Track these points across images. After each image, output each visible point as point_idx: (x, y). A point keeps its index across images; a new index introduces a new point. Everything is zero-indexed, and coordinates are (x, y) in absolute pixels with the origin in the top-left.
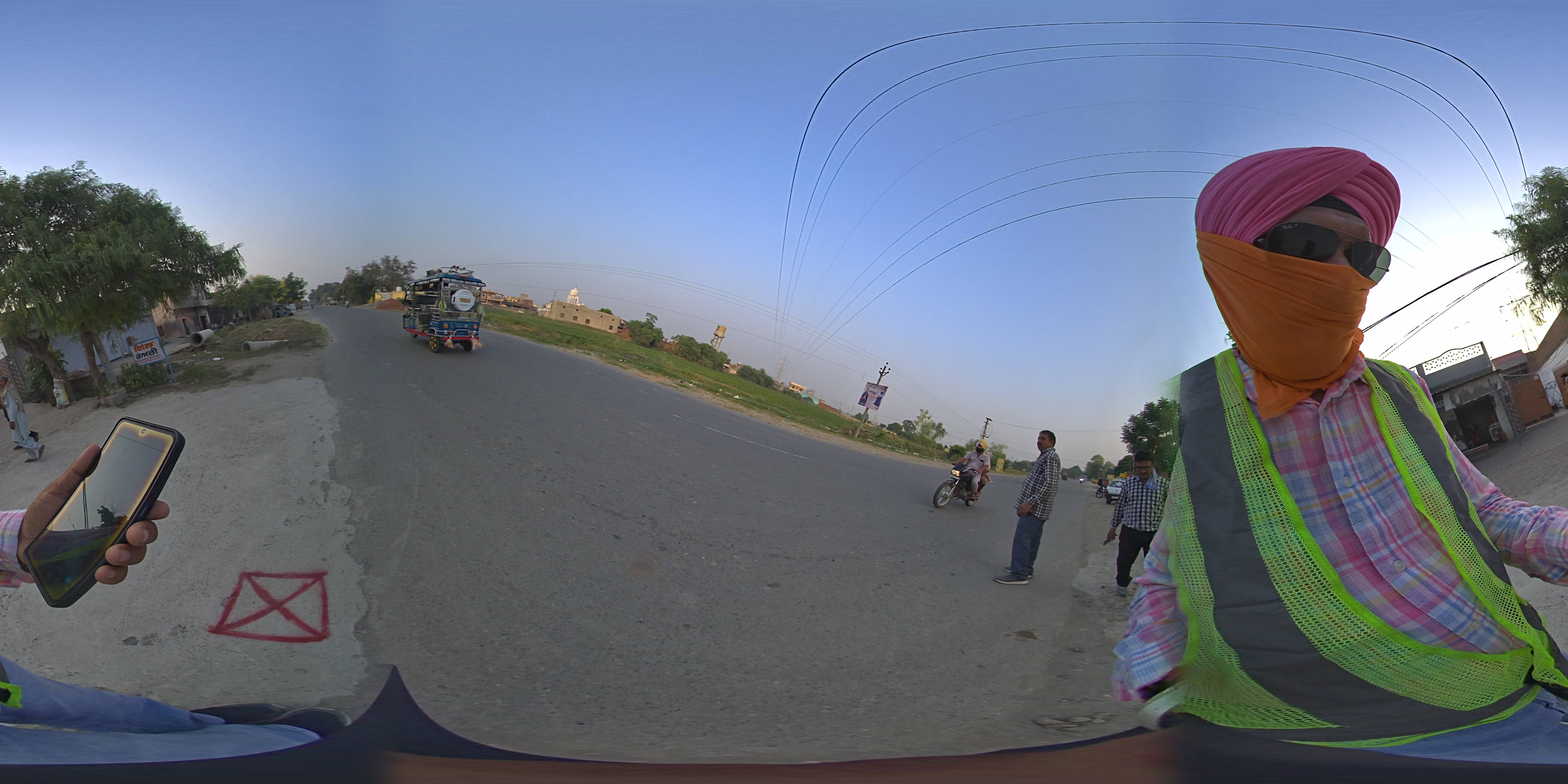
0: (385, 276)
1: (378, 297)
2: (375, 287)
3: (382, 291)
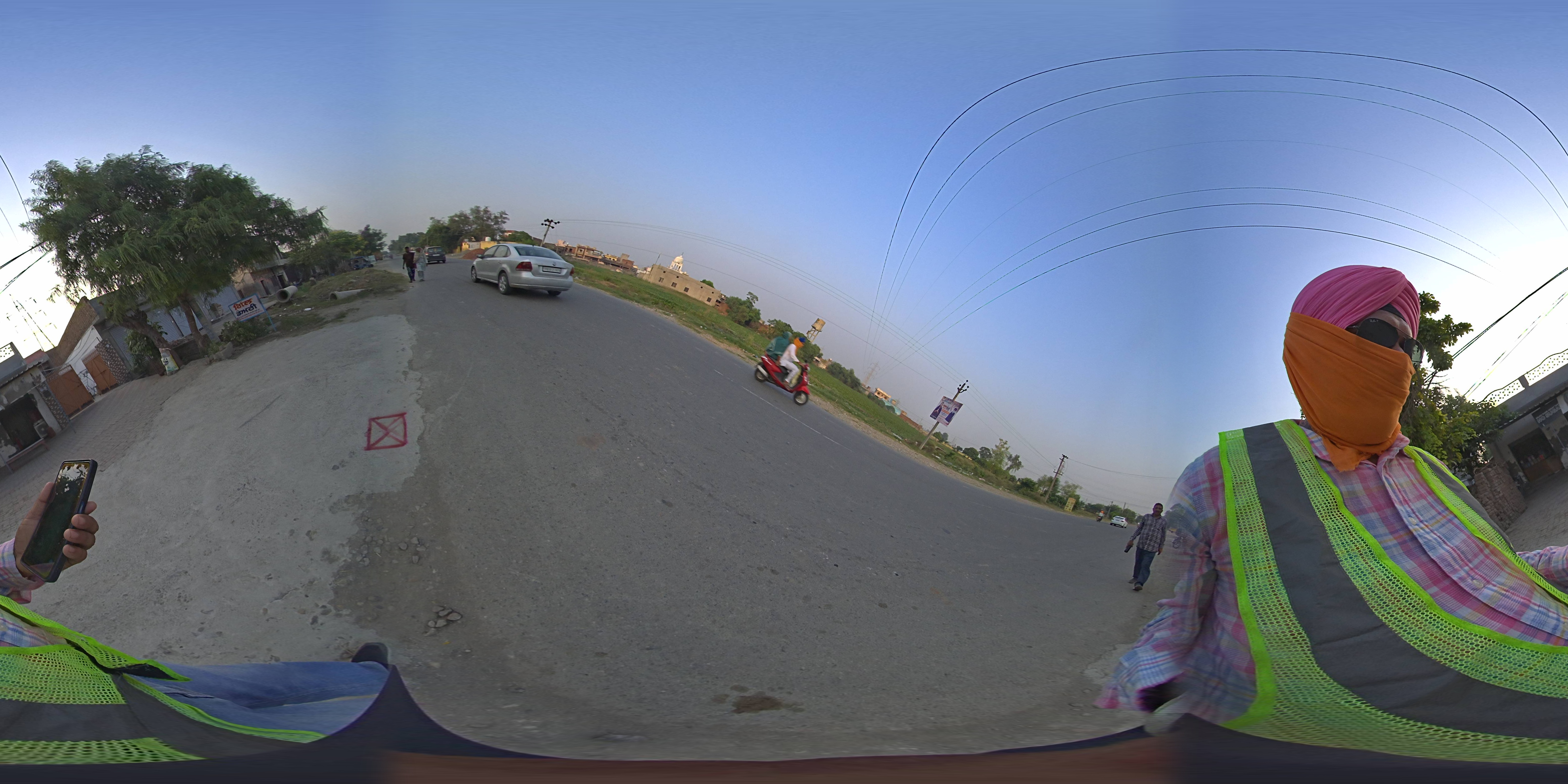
0: (475, 226)
1: (465, 246)
2: (463, 237)
3: (470, 240)
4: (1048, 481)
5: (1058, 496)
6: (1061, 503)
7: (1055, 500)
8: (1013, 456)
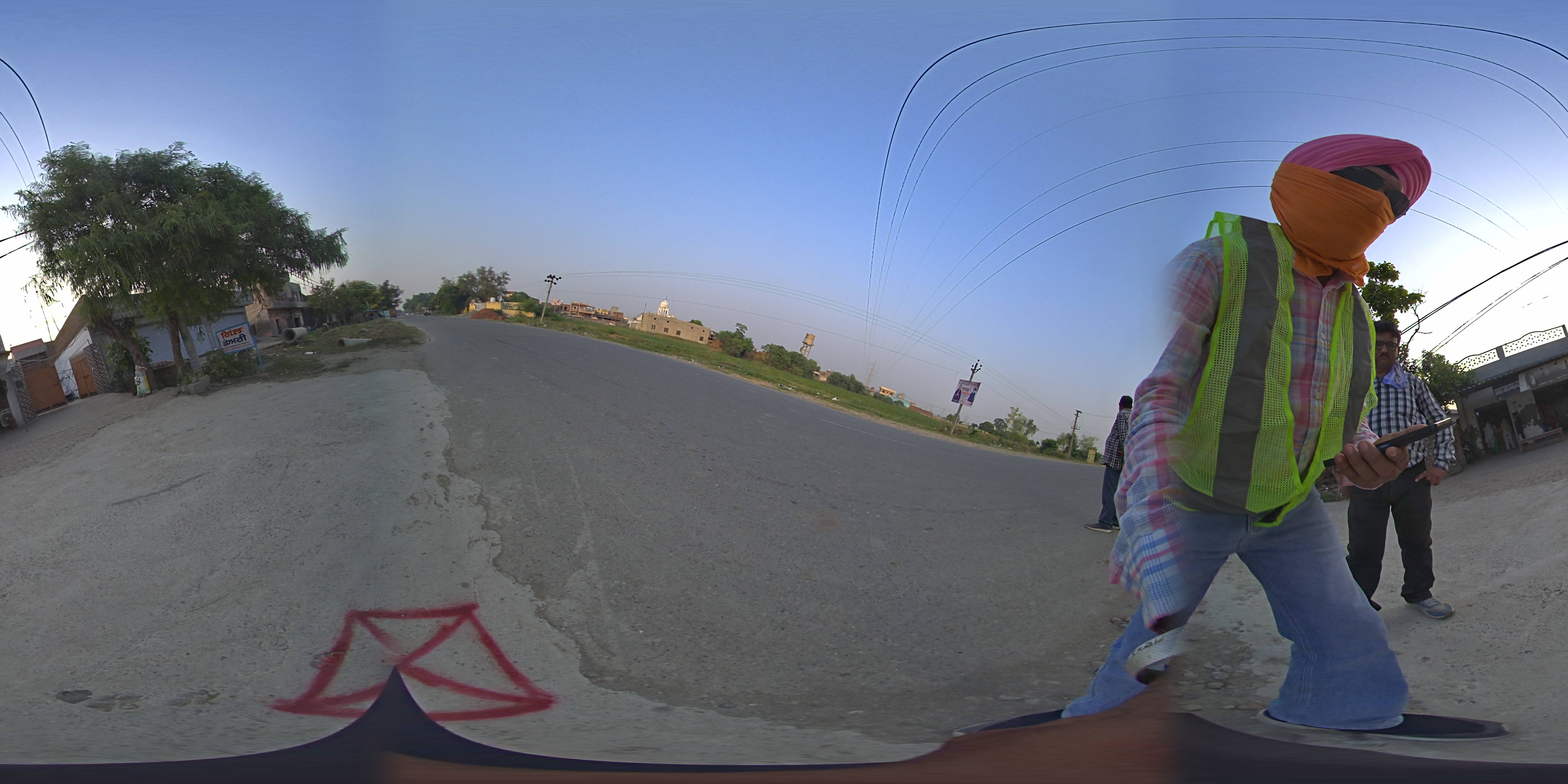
0: (480, 287)
1: (472, 307)
2: (470, 297)
3: (476, 302)
4: (1066, 438)
5: (1078, 451)
6: (1082, 456)
7: (1077, 454)
8: (1027, 422)
